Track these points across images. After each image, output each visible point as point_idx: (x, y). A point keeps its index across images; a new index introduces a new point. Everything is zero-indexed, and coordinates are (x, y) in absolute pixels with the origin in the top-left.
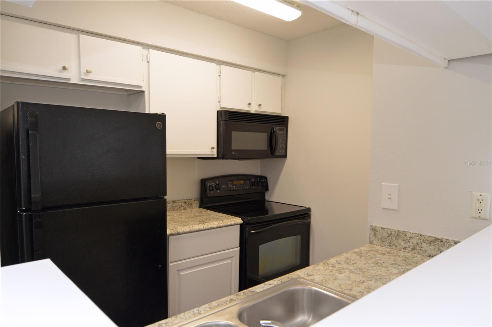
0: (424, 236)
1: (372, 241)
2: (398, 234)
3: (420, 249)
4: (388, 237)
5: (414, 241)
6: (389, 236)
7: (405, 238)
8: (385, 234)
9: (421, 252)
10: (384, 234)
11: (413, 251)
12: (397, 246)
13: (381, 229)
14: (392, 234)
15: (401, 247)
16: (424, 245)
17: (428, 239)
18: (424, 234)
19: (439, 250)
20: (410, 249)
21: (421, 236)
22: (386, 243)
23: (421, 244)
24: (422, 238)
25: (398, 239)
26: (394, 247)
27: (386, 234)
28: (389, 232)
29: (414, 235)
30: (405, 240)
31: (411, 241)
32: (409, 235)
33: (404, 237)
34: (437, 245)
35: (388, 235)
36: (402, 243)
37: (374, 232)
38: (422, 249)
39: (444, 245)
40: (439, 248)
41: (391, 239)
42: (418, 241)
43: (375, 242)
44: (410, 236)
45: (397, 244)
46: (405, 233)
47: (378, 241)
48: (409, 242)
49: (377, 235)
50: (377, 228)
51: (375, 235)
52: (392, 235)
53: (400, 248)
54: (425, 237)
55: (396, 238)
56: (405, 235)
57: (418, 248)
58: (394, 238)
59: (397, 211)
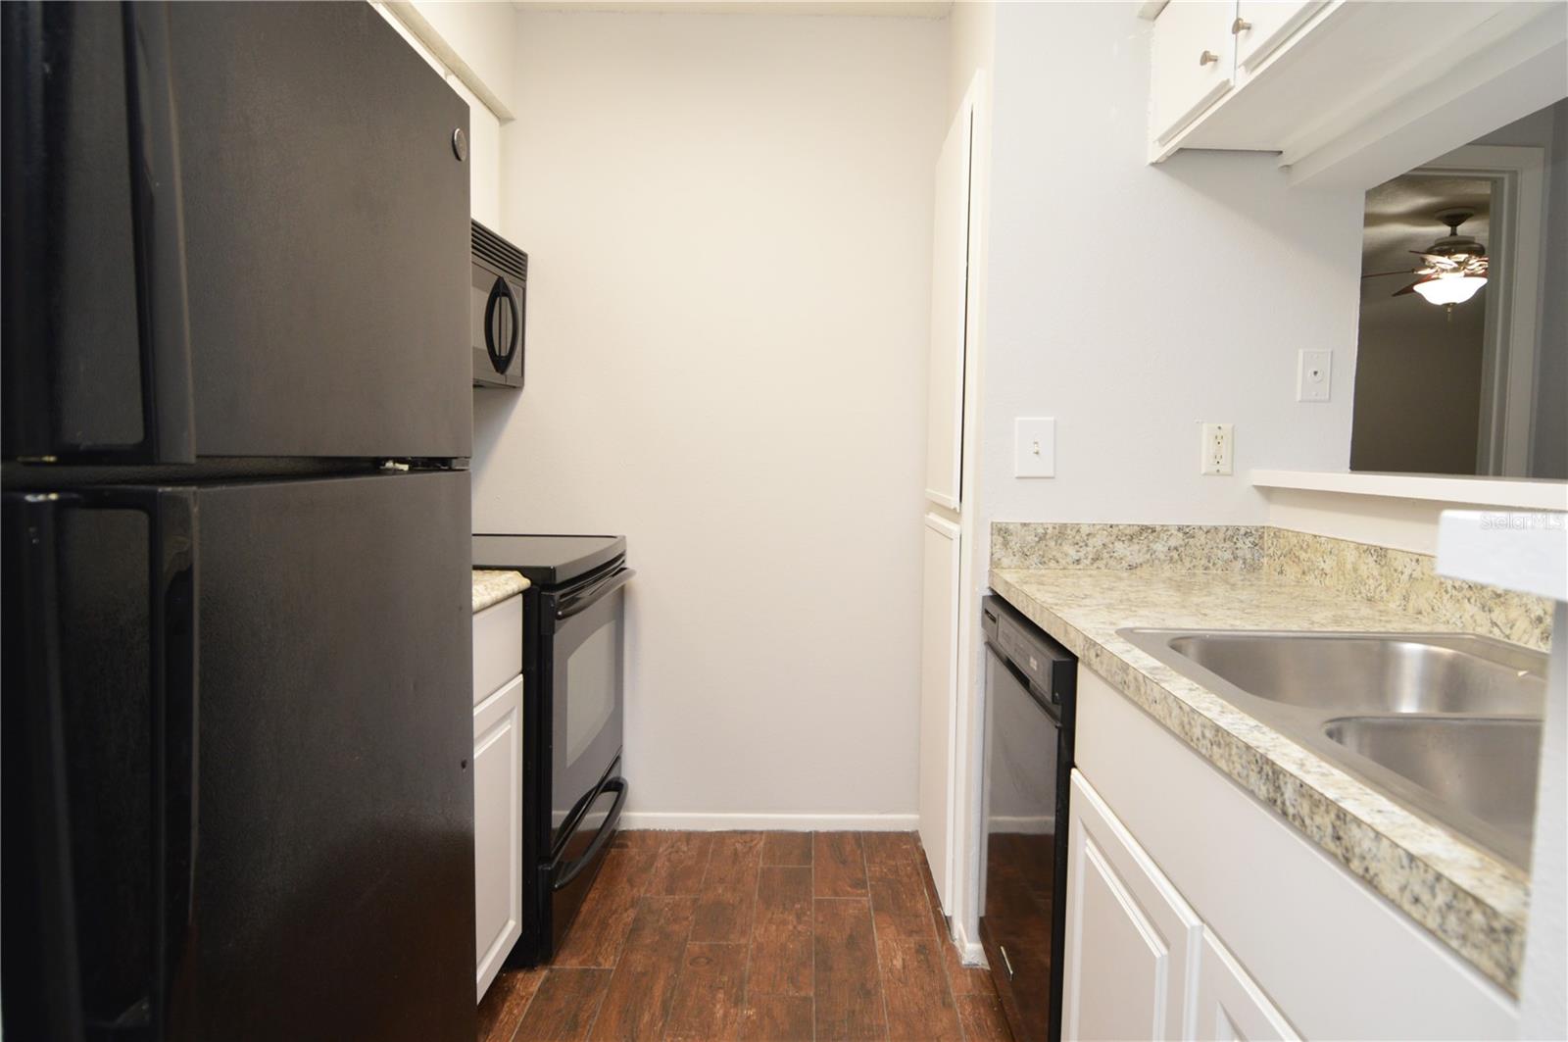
0: (1117, 525)
1: (999, 559)
2: (1062, 532)
3: (1111, 557)
4: (1039, 542)
5: (1096, 542)
6: (1041, 539)
7: (1078, 538)
8: (1031, 538)
9: (1112, 563)
10: (1029, 538)
11: (1095, 565)
12: (1060, 560)
13: (1019, 527)
14: (1046, 533)
15: (1069, 560)
16: (1118, 545)
17: (1127, 532)
18: (1115, 523)
19: (1148, 551)
20: (1088, 562)
21: (1111, 527)
22: (1034, 559)
23: (1111, 546)
24: (1115, 531)
25: (1061, 545)
26: (1053, 564)
27: (1033, 537)
28: (1041, 531)
29: (1098, 527)
30: (1077, 544)
31: (1091, 542)
32: (1085, 530)
33: (1074, 537)
34: (1145, 542)
35: (1037, 539)
36: (1071, 551)
37: (1004, 537)
38: (1115, 554)
39: (1158, 538)
40: (1148, 547)
41: (1046, 546)
42: (1106, 541)
43: (1005, 562)
44: (1088, 532)
45: (1059, 556)
46: (1077, 527)
47: (1012, 557)
48: (1086, 545)
49: (1011, 544)
50: (1011, 527)
51: (1006, 544)
52: (1048, 537)
53: (1068, 563)
54: (1121, 527)
55: (1056, 542)
56: (1078, 531)
57: (1106, 555)
58: (1052, 544)
59: (1053, 478)
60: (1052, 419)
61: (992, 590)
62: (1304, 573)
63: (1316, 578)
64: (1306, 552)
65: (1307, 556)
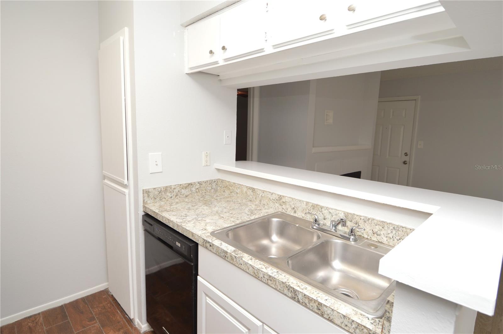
0: (182, 184)
1: (147, 201)
2: (166, 189)
3: (181, 194)
4: (159, 193)
5: (176, 190)
6: (160, 193)
7: (171, 190)
8: (157, 193)
9: (181, 196)
10: (156, 193)
11: (176, 197)
12: (166, 198)
13: (152, 189)
14: (161, 190)
15: (169, 197)
16: (183, 190)
17: (185, 186)
18: (181, 183)
19: (191, 190)
20: (174, 197)
21: (180, 185)
22: (158, 199)
23: (180, 191)
24: (181, 186)
25: (166, 193)
26: (164, 200)
27: (157, 192)
28: (160, 190)
29: (177, 186)
30: (171, 192)
31: (175, 191)
32: (173, 187)
33: (170, 190)
34: (190, 188)
35: (158, 193)
36: (169, 195)
37: (148, 194)
38: (182, 193)
39: (193, 186)
40: (191, 189)
41: (161, 194)
42: (179, 190)
43: (149, 202)
44: (174, 188)
45: (165, 197)
46: (171, 187)
47: (151, 200)
48: (174, 192)
49: (150, 196)
50: (150, 190)
51: (148, 196)
52: (162, 191)
53: (168, 198)
54: (183, 185)
55: (164, 192)
56: (171, 188)
57: (179, 194)
58: (163, 193)
59: (162, 172)
60: (161, 153)
61: (144, 212)
62: (231, 192)
63: (235, 194)
64: (232, 187)
65: (232, 188)
